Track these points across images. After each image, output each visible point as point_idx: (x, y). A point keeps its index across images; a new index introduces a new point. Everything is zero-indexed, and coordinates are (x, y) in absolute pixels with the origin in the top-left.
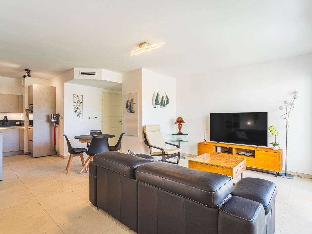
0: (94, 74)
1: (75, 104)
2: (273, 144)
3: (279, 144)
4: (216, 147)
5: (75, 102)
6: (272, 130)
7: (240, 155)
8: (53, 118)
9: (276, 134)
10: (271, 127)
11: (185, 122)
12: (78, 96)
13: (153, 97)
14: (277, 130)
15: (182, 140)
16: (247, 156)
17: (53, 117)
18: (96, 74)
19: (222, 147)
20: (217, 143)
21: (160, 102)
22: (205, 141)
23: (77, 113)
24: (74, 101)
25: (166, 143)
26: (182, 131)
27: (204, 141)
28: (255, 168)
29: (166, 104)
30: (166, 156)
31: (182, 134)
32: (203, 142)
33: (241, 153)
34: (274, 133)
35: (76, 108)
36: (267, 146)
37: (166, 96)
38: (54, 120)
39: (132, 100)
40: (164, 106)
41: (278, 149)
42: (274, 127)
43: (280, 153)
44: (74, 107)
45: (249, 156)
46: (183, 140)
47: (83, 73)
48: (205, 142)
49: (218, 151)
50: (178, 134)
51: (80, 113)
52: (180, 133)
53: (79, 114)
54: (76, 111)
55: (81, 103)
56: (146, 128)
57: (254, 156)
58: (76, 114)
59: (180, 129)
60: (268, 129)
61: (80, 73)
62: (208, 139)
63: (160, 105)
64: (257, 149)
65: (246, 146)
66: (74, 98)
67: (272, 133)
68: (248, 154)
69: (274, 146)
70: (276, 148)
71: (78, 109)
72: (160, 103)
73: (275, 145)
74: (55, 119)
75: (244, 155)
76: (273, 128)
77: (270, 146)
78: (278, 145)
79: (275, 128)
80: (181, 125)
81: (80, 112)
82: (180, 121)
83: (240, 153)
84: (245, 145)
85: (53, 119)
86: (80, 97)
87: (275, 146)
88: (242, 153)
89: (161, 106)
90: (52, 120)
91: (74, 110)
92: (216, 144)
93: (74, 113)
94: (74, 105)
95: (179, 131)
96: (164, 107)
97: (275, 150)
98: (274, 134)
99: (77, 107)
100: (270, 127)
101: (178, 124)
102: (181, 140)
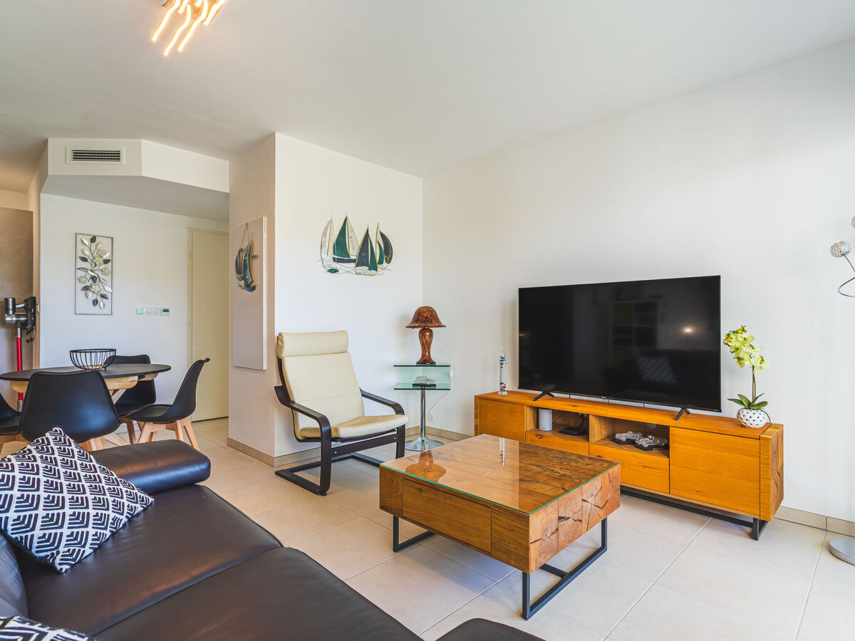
0: (115, 156)
1: (81, 264)
2: (741, 403)
3: (764, 403)
4: (537, 410)
5: (84, 259)
6: (738, 345)
7: (619, 442)
8: (11, 312)
9: (757, 363)
10: (732, 336)
11: (443, 323)
12: (93, 240)
13: (324, 234)
14: (757, 349)
15: (432, 387)
16: (641, 448)
17: (11, 307)
18: (123, 156)
19: (556, 413)
20: (540, 396)
21: (353, 252)
22: (502, 389)
23: (90, 294)
24: (80, 255)
25: (364, 395)
26: (435, 355)
27: (498, 389)
28: (669, 496)
29: (381, 262)
30: (334, 444)
31: (433, 364)
32: (497, 393)
33: (622, 437)
34: (746, 357)
35: (89, 277)
36: (720, 411)
37: (382, 235)
38: (14, 319)
39: (250, 248)
40: (373, 267)
41: (764, 422)
42: (745, 335)
43: (768, 439)
44: (80, 273)
45: (650, 448)
46: (435, 385)
47: (79, 155)
48: (505, 393)
49: (540, 428)
50: (417, 363)
51: (103, 296)
52: (426, 361)
53: (99, 299)
54: (86, 288)
55: (106, 262)
56: (282, 342)
57: (665, 449)
58: (87, 297)
59: (426, 346)
60: (722, 344)
61: (70, 155)
62: (511, 383)
63: (353, 265)
64: (681, 422)
65: (644, 408)
66: (80, 246)
67: (739, 359)
68: (644, 442)
69: (745, 411)
70: (755, 419)
71: (95, 281)
72: (352, 258)
73: (750, 406)
74: (18, 316)
75: (631, 442)
76: (740, 337)
77: (729, 409)
78: (765, 408)
79: (749, 340)
80: (428, 334)
81: (103, 292)
82: (425, 321)
83: (618, 436)
84: (641, 405)
85: (13, 313)
86: (103, 244)
87: (751, 413)
88: (624, 434)
89: (360, 268)
90: (8, 319)
91: (80, 286)
92: (536, 399)
93: (81, 294)
94: (78, 267)
95: (423, 355)
96: (373, 272)
97: (751, 428)
98: (747, 363)
99: (93, 274)
100: (728, 335)
101: (421, 332)
102: (429, 386)
